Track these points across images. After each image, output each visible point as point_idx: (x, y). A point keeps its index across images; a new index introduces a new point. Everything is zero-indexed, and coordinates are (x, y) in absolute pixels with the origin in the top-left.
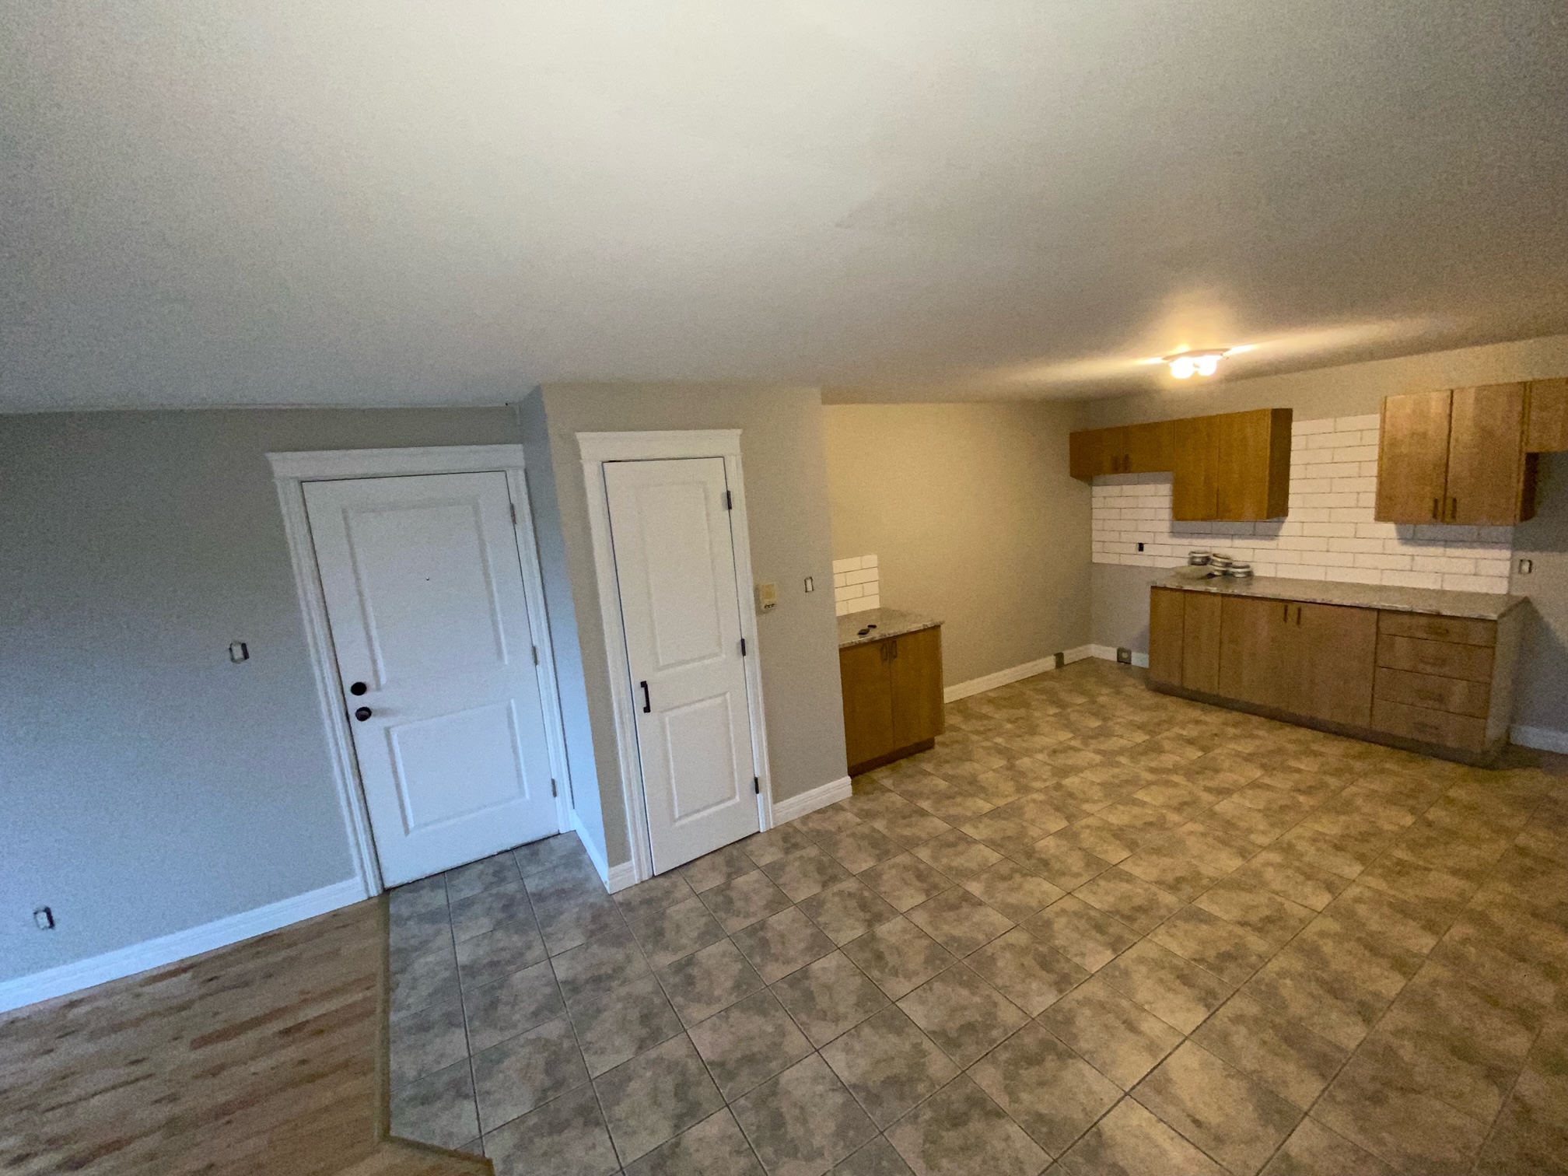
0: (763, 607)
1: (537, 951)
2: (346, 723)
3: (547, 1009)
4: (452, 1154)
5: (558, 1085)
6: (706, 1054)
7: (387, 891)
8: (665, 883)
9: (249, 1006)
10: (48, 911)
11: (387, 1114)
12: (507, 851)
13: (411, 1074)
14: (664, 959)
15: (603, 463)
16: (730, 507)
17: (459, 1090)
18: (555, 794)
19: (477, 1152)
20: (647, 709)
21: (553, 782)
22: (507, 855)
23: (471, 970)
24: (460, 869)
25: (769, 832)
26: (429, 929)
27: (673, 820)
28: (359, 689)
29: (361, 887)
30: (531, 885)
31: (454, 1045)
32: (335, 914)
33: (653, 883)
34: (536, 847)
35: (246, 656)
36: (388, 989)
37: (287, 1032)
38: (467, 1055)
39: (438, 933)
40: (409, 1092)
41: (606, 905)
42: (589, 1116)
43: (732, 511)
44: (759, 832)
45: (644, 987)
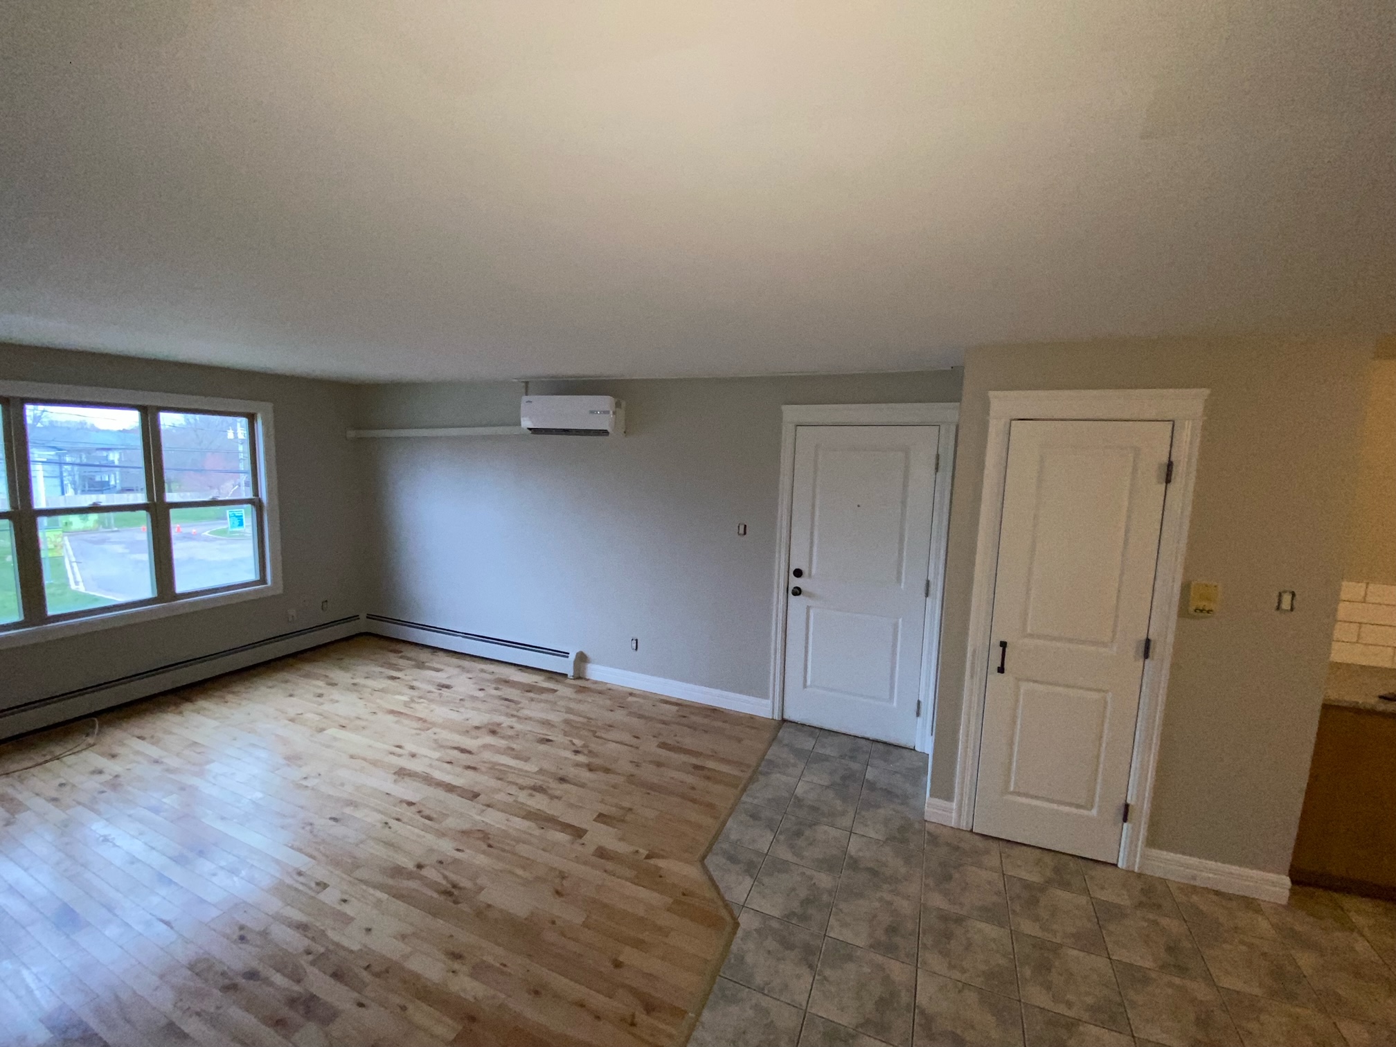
0: (1192, 609)
1: (846, 821)
2: (786, 593)
3: (829, 865)
4: (723, 899)
5: (804, 918)
6: (922, 999)
7: (784, 721)
8: (981, 844)
9: (689, 741)
10: (637, 640)
11: (709, 849)
12: (867, 739)
13: (733, 837)
14: (937, 901)
15: (1011, 420)
16: (1168, 481)
17: (750, 869)
18: (918, 714)
19: (736, 912)
20: (1001, 670)
21: (919, 702)
22: (867, 743)
23: (799, 802)
24: (832, 733)
25: (1129, 872)
26: (792, 759)
27: (1005, 791)
28: (798, 573)
29: (770, 709)
30: (870, 774)
31: (763, 840)
32: (752, 717)
33: (968, 835)
34: (891, 748)
35: (745, 533)
36: (751, 780)
37: (696, 767)
38: (766, 851)
39: (795, 765)
40: (725, 846)
41: (917, 826)
42: (809, 956)
43: (1171, 486)
44: (1116, 865)
45: (905, 907)
